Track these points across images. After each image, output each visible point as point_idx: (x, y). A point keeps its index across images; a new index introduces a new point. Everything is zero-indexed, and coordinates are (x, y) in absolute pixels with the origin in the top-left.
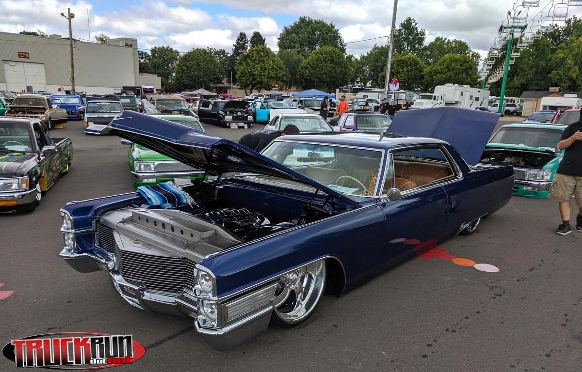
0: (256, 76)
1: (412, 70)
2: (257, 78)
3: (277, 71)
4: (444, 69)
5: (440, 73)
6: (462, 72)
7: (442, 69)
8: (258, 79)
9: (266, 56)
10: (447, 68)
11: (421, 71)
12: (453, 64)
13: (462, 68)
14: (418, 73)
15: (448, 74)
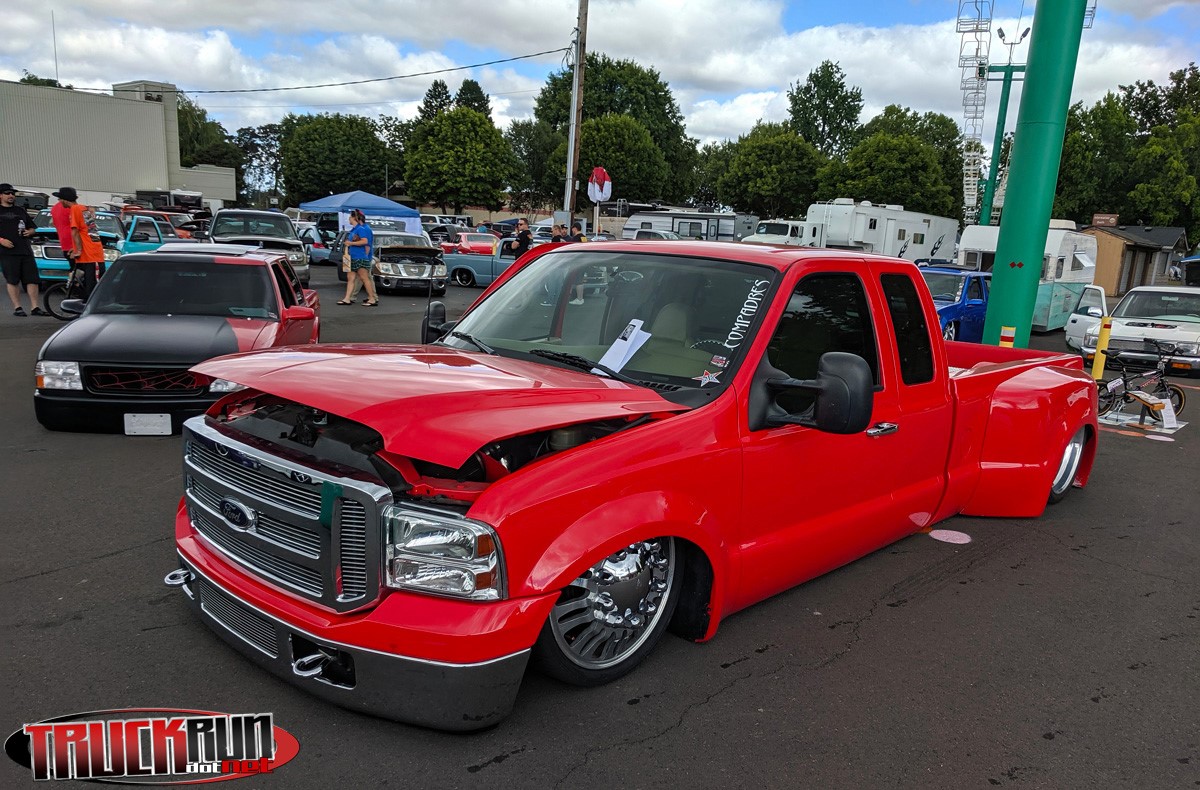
0: (444, 177)
1: (791, 170)
2: (446, 181)
3: (495, 165)
4: (863, 168)
5: (853, 179)
6: (904, 176)
7: (856, 169)
8: (449, 183)
9: (469, 131)
10: (869, 166)
11: (813, 172)
12: (882, 158)
13: (903, 167)
14: (807, 177)
15: (870, 179)
